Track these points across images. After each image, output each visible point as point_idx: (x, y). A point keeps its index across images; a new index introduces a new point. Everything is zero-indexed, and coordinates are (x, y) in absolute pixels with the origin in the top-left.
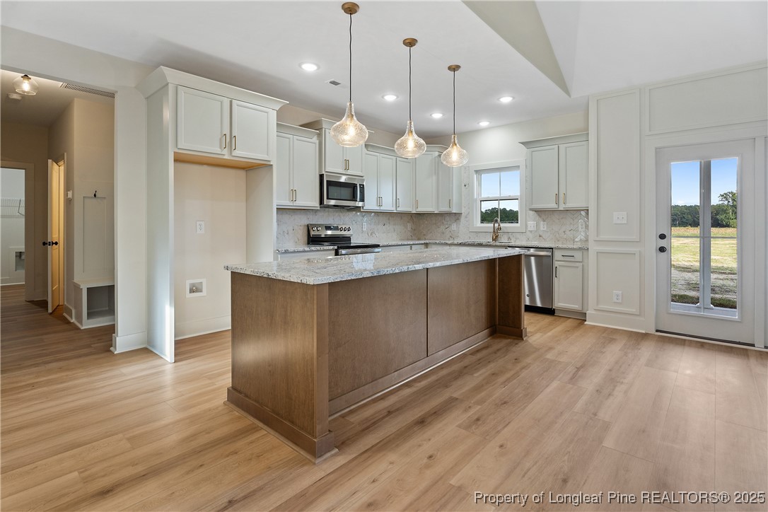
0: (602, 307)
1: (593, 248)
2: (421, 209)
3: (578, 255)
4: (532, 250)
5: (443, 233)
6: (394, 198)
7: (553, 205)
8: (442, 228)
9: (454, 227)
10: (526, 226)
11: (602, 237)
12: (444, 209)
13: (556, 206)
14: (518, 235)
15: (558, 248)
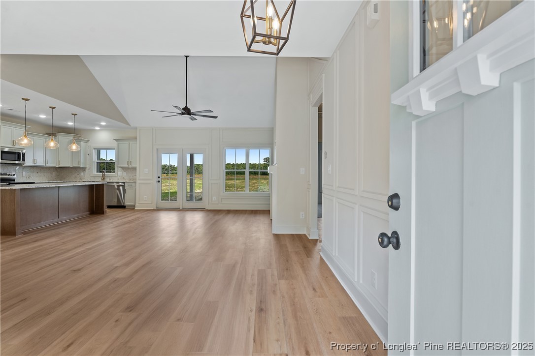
0: (141, 202)
1: (138, 181)
2: (62, 165)
3: (133, 184)
4: (120, 183)
5: (76, 177)
6: (44, 159)
7: (126, 166)
8: (76, 174)
9: (82, 174)
10: (118, 174)
11: (141, 178)
12: (76, 165)
13: (128, 166)
14: (114, 178)
15: (126, 182)
